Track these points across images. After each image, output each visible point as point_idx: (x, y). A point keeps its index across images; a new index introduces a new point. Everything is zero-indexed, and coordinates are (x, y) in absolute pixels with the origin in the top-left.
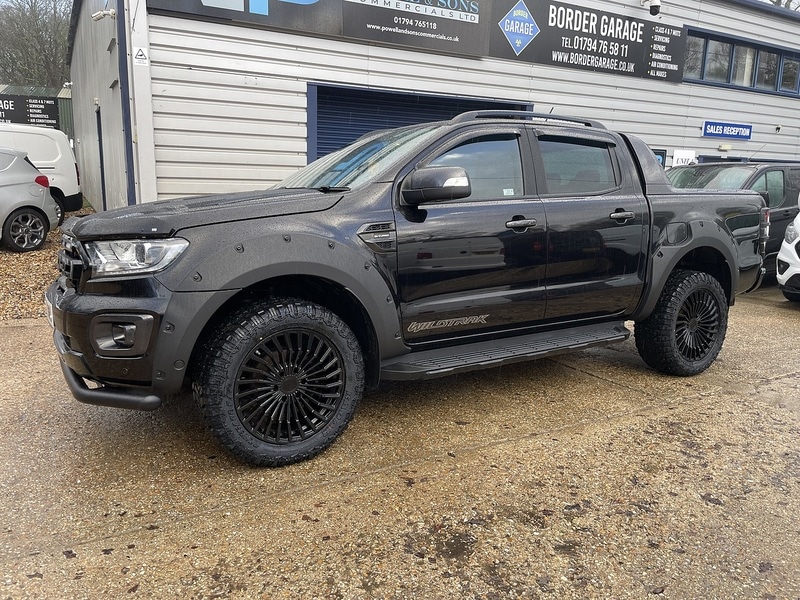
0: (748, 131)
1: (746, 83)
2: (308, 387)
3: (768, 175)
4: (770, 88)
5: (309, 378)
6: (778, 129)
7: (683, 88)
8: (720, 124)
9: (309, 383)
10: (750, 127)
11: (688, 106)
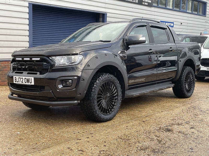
0: (173, 24)
1: (171, 8)
2: (110, 99)
3: (186, 39)
4: (178, 9)
5: (110, 96)
6: (181, 23)
7: (153, 9)
8: (164, 22)
9: (110, 97)
10: (173, 23)
11: (155, 15)
